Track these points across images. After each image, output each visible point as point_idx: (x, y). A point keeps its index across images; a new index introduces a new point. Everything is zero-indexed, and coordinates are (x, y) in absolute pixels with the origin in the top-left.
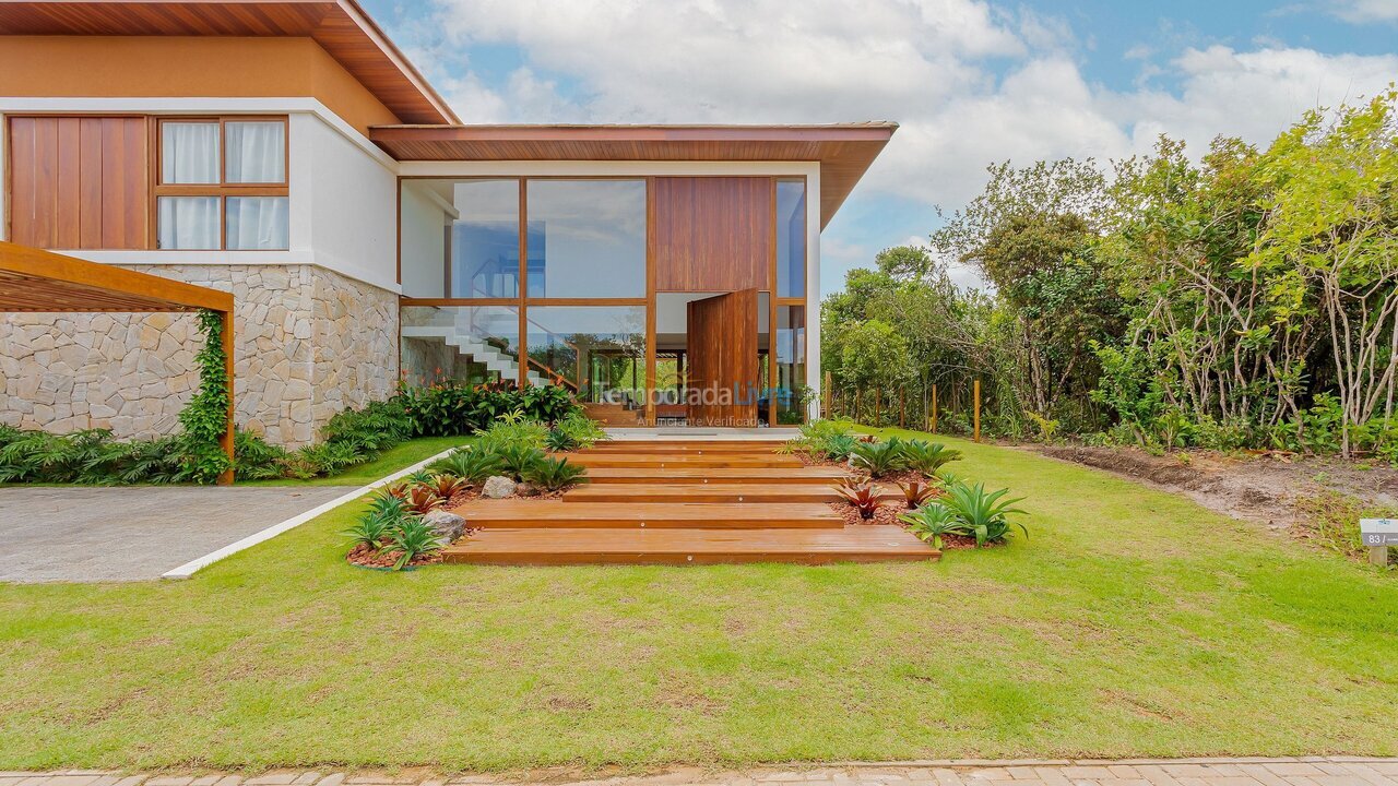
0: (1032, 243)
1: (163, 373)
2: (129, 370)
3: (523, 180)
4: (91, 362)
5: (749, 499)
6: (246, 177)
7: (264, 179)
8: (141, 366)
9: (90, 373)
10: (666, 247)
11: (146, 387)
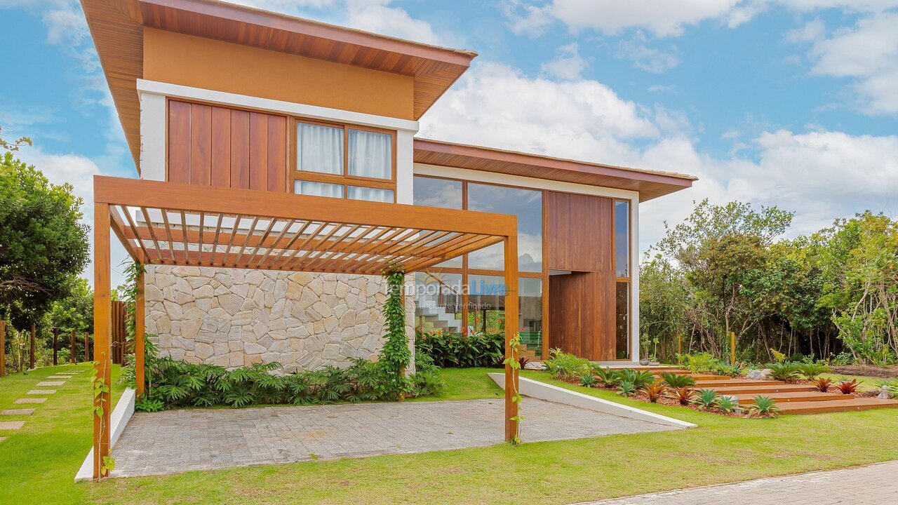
0: (748, 253)
1: (306, 319)
2: (278, 315)
3: (465, 183)
4: (246, 309)
5: (792, 400)
6: (360, 172)
7: (372, 175)
8: (287, 313)
9: (243, 318)
10: (554, 239)
11: (292, 329)
